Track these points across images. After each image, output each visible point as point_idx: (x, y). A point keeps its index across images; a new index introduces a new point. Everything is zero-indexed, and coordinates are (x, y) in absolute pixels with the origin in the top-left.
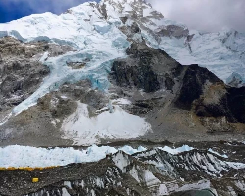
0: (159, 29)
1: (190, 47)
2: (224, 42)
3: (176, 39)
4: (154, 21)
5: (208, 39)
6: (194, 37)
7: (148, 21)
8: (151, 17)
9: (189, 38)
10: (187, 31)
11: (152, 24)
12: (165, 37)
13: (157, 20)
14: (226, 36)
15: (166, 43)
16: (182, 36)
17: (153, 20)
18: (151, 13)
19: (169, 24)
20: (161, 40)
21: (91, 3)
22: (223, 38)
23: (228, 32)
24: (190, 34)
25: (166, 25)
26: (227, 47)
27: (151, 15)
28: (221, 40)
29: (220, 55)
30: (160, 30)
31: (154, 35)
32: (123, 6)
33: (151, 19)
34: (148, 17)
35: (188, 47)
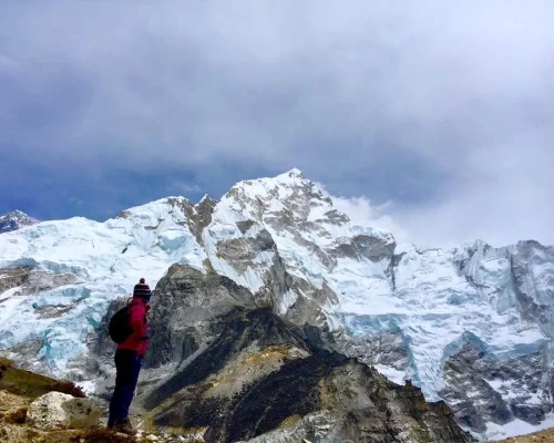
0: (337, 242)
1: (393, 279)
2: (462, 267)
3: (370, 262)
4: (327, 230)
5: (433, 262)
6: (404, 258)
7: (317, 228)
8: (326, 221)
9: (395, 260)
10: (393, 245)
11: (325, 233)
12: (347, 259)
13: (336, 227)
14: (466, 256)
15: (346, 270)
16: (384, 255)
17: (327, 227)
18: (326, 214)
19: (357, 233)
20: (336, 264)
21: (172, 198)
22: (460, 259)
23: (471, 246)
24: (397, 251)
25: (351, 235)
26: (467, 277)
27: (326, 217)
28: (457, 262)
29: (449, 295)
30: (337, 245)
31: (321, 255)
32: (267, 203)
33: (324, 225)
34: (319, 221)
35: (390, 278)
